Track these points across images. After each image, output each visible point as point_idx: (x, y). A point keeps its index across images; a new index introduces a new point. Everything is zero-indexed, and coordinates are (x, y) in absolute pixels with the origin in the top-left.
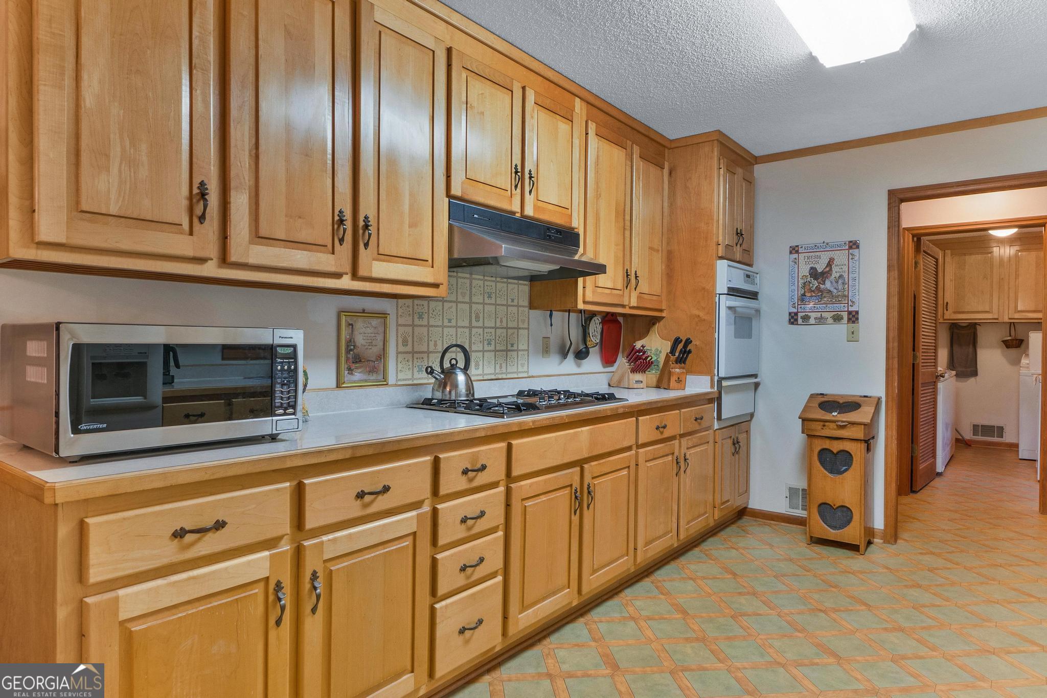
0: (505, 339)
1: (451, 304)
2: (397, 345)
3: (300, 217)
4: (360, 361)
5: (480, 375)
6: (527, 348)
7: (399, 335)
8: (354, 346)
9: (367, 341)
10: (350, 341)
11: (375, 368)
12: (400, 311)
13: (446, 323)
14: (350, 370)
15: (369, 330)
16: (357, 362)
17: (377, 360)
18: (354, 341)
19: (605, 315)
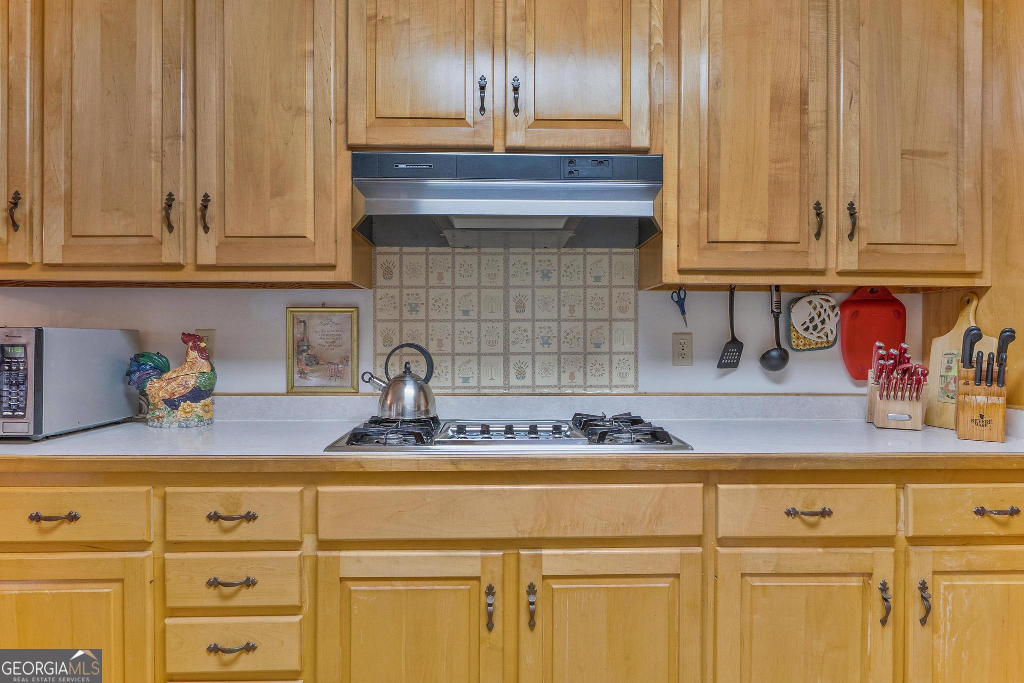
0: (582, 336)
1: (466, 291)
2: (375, 345)
3: (118, 209)
4: (318, 363)
5: (528, 387)
6: (633, 350)
7: (378, 332)
8: (308, 347)
9: (327, 341)
10: (303, 340)
11: (340, 373)
12: (380, 304)
13: (459, 315)
14: (302, 373)
15: (328, 328)
16: (312, 365)
17: (342, 363)
18: (308, 341)
19: (853, 290)
